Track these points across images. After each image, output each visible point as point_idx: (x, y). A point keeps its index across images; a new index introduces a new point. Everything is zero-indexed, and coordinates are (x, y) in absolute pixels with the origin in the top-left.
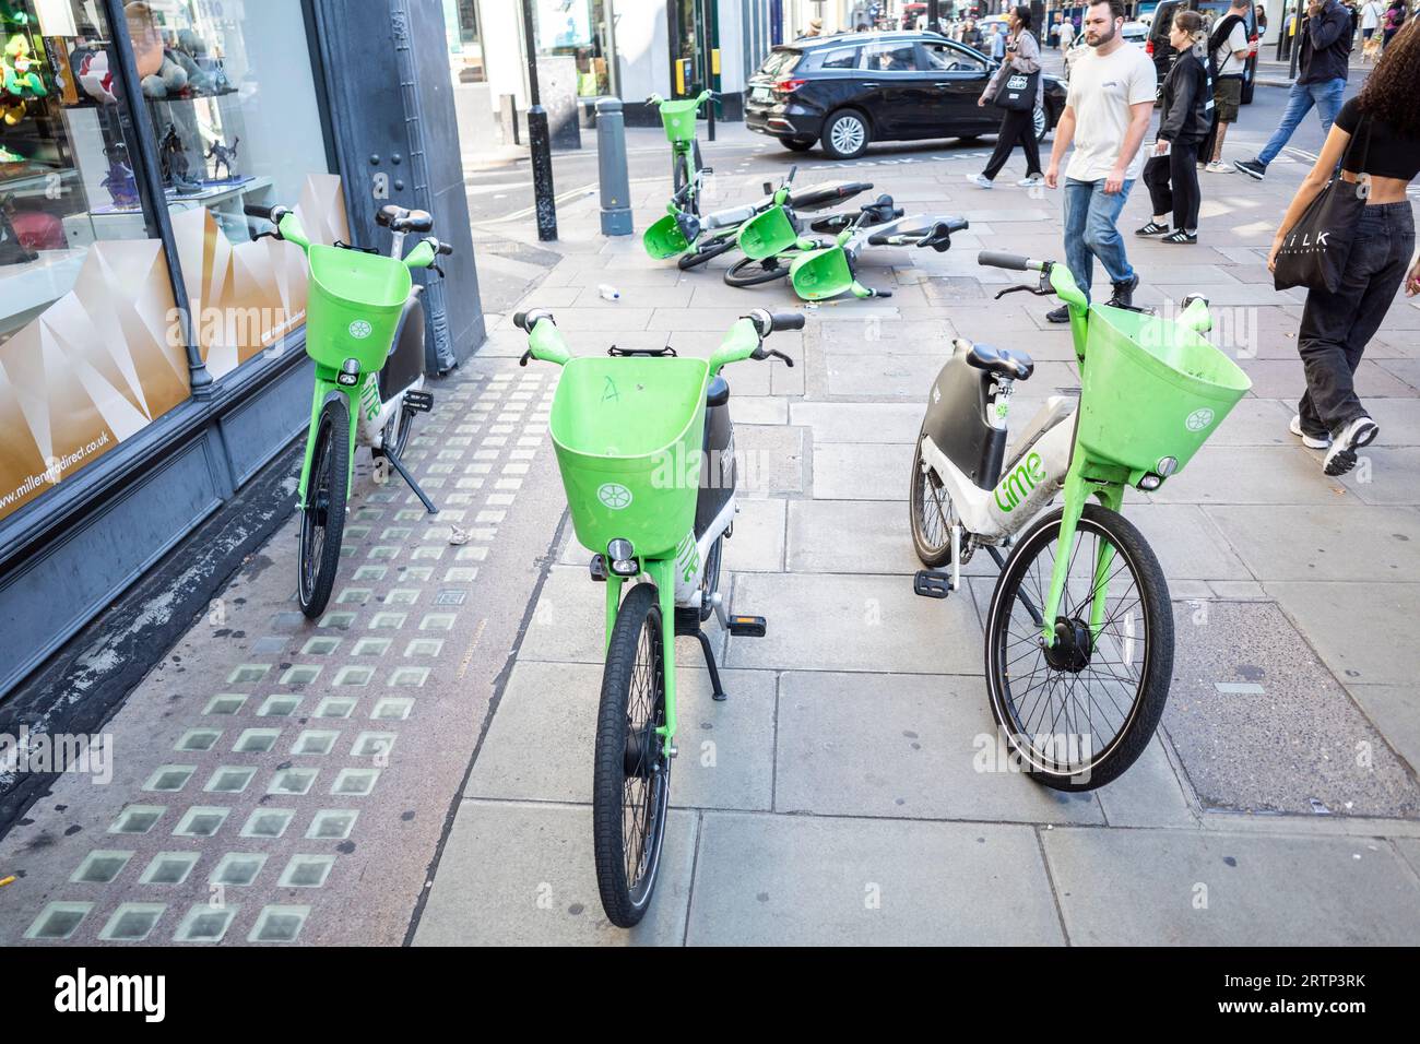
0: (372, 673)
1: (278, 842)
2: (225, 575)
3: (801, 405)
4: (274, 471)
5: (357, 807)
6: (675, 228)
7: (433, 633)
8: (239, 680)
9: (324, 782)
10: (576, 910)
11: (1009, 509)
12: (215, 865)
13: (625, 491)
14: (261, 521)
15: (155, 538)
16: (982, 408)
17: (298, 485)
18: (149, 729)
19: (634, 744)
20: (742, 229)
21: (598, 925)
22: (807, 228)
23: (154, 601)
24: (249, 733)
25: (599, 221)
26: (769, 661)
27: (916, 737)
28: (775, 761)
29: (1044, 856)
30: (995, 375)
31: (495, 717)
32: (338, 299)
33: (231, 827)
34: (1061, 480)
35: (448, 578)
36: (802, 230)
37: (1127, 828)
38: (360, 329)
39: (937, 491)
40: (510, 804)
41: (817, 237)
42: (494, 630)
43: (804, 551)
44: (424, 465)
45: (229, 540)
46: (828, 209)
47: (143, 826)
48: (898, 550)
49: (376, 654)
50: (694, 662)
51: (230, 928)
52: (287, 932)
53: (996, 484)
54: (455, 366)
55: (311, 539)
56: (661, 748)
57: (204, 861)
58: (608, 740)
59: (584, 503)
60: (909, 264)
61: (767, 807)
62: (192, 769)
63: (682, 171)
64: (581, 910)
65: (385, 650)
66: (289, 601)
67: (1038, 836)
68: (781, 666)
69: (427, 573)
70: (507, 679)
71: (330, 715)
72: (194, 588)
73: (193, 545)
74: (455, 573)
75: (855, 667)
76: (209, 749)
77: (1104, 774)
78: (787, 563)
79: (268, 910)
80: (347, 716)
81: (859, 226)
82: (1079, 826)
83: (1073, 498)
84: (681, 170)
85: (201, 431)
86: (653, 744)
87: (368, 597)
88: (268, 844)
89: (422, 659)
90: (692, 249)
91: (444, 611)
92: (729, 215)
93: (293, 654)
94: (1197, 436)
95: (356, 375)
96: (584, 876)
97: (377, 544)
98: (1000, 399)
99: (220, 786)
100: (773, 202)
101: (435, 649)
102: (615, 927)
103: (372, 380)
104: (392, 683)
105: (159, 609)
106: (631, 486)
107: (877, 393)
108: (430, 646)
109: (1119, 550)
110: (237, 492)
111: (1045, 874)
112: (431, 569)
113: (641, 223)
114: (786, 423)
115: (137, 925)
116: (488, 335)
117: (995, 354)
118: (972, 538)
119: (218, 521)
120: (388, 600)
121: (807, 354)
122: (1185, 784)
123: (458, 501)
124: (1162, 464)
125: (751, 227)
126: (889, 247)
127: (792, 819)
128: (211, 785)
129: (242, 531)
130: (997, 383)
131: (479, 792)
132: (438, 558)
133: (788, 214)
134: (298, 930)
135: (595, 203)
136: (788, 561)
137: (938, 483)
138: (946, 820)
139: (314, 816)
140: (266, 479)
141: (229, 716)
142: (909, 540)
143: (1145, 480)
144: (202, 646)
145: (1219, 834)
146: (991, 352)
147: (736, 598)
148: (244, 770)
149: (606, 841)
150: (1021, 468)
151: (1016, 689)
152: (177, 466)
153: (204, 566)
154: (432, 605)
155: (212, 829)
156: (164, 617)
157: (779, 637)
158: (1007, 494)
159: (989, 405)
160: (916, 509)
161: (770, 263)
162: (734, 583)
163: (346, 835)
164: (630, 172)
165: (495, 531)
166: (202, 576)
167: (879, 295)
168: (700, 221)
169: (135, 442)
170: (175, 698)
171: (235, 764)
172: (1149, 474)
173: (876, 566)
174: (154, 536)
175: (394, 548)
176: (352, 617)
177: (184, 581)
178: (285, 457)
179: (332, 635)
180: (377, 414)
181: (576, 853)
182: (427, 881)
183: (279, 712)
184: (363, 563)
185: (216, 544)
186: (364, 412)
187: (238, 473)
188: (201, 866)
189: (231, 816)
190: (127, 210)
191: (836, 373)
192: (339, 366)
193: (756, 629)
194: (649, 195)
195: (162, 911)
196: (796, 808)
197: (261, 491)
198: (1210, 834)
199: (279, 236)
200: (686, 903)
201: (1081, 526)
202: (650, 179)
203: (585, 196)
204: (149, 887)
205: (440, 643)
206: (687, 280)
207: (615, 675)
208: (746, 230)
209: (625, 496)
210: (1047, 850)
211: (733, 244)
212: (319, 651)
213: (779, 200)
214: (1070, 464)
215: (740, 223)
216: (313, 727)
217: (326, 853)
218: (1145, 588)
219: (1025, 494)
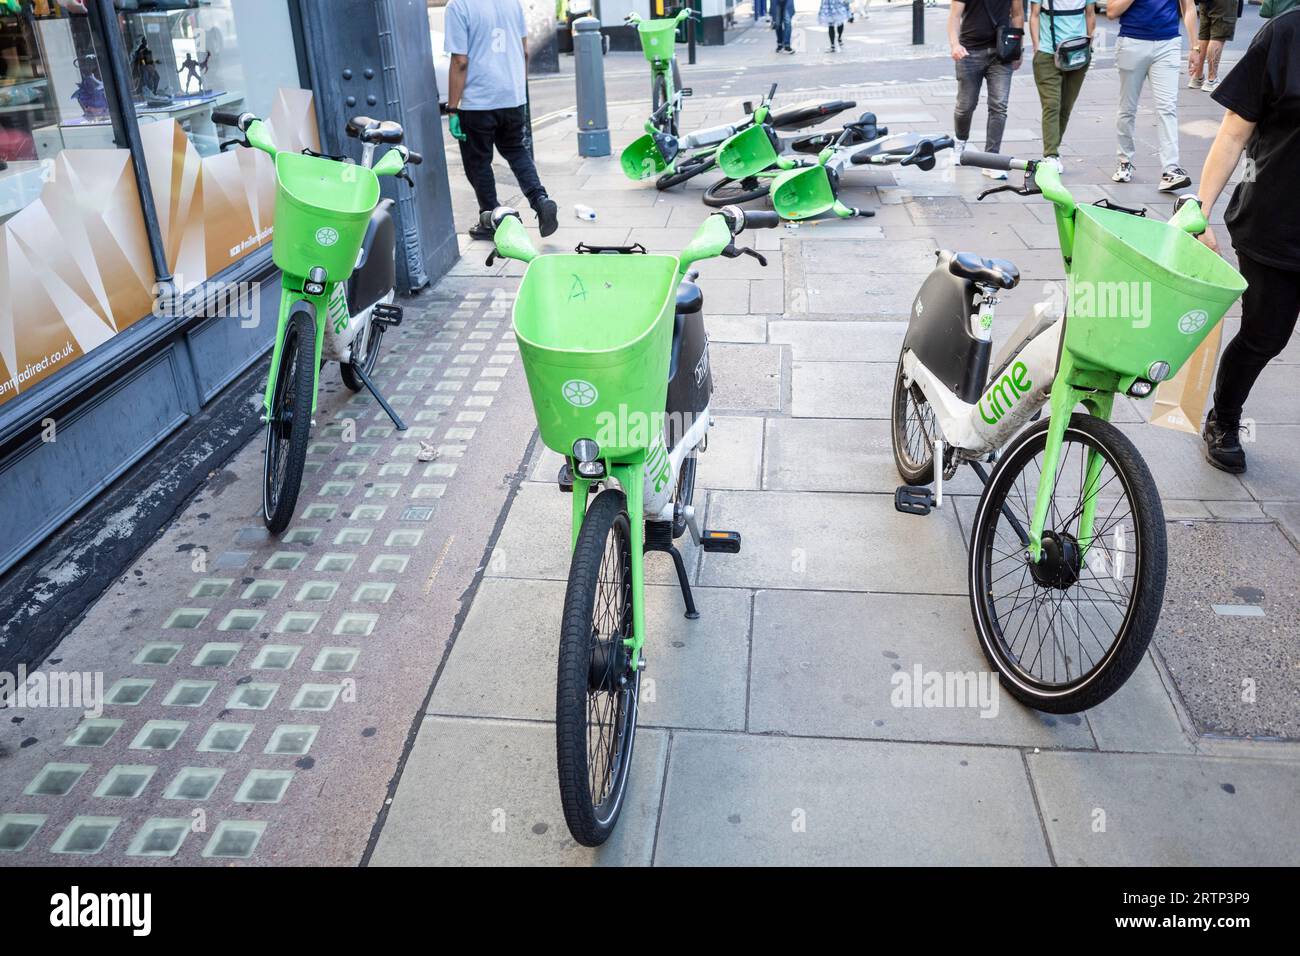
0: (336, 589)
1: (237, 757)
2: (189, 490)
3: (781, 324)
4: (242, 387)
5: (317, 722)
6: (653, 148)
7: (399, 548)
8: (201, 595)
9: (283, 698)
10: (540, 829)
11: (993, 421)
12: (171, 780)
13: (591, 388)
14: (227, 437)
15: (120, 451)
16: (966, 319)
17: (264, 400)
18: (109, 643)
19: (600, 656)
20: (720, 149)
21: (563, 845)
22: (788, 147)
23: (117, 515)
24: (209, 648)
25: (576, 143)
26: (744, 579)
27: (897, 657)
28: (749, 681)
29: (1031, 782)
30: (979, 285)
31: (460, 634)
32: (305, 205)
33: (188, 743)
34: (1047, 389)
35: (415, 495)
36: (783, 149)
37: (1118, 752)
38: (327, 237)
39: (919, 406)
40: (473, 721)
41: (799, 157)
42: (460, 547)
43: (781, 469)
44: (394, 383)
45: (195, 455)
46: (810, 127)
47: (100, 739)
48: (881, 470)
49: (339, 569)
50: (667, 580)
51: (184, 843)
52: (243, 847)
53: (981, 396)
54: (428, 285)
55: (277, 453)
56: (628, 660)
57: (159, 775)
58: (572, 647)
59: (548, 401)
60: (892, 183)
61: (741, 726)
62: (151, 683)
63: (660, 92)
64: (546, 829)
65: (349, 567)
66: (254, 516)
67: (1024, 759)
68: (756, 584)
69: (394, 490)
70: (474, 595)
71: (292, 630)
72: (158, 503)
73: (159, 460)
74: (423, 490)
75: (833, 586)
76: (168, 664)
77: (1094, 694)
78: (764, 482)
79: (224, 826)
80: (309, 631)
81: (842, 144)
82: (1068, 749)
83: (1060, 408)
84: (660, 90)
85: (167, 344)
86: (620, 656)
87: (334, 513)
88: (227, 758)
89: (388, 575)
90: (670, 169)
91: (411, 527)
92: (708, 134)
93: (256, 568)
94: (1190, 340)
95: (323, 284)
96: (549, 795)
97: (344, 461)
98: (984, 309)
99: (179, 701)
100: (753, 121)
101: (401, 565)
102: (581, 847)
103: (340, 291)
104: (356, 598)
105: (122, 523)
106: (596, 382)
107: (859, 312)
108: (395, 561)
109: (1109, 460)
110: (204, 407)
111: (1031, 800)
112: (399, 486)
113: (619, 144)
114: (764, 341)
115: (91, 839)
116: (461, 254)
117: (979, 263)
118: (955, 453)
119: (183, 436)
120: (354, 516)
121: (787, 272)
122: (1180, 709)
123: (427, 418)
124: (1153, 368)
125: (730, 146)
126: (872, 166)
127: (766, 739)
128: (169, 700)
129: (207, 446)
130: (981, 292)
131: (442, 709)
132: (406, 474)
133: (768, 132)
134: (254, 845)
135: (572, 126)
136: (765, 479)
137: (921, 398)
138: (927, 742)
139: (273, 731)
140: (234, 394)
141: (189, 630)
142: (891, 459)
143: (1135, 387)
144: (165, 560)
145: (1217, 760)
146: (975, 260)
147: (711, 516)
148: (205, 684)
149: (568, 752)
150: (1006, 379)
151: (1001, 608)
152: (144, 379)
153: (168, 481)
154: (398, 520)
155: (170, 742)
156: (127, 531)
157: (754, 556)
158: (992, 405)
159: (973, 316)
160: (898, 427)
161: (750, 182)
162: (708, 501)
163: (306, 750)
164: (608, 95)
165: (464, 448)
166: (166, 490)
167: (861, 214)
168: (678, 140)
169: (100, 353)
170: (136, 611)
171: (194, 678)
172: (1140, 380)
173: (856, 485)
174: (118, 449)
175: (362, 464)
176: (317, 533)
177: (149, 495)
178: (253, 373)
179: (296, 550)
180: (345, 327)
181: (541, 772)
182: (386, 798)
183: (240, 628)
184: (329, 479)
185: (182, 459)
186: (332, 324)
187: (204, 389)
188: (157, 780)
189: (189, 731)
190: (97, 122)
191: (817, 292)
192: (306, 275)
193: (731, 544)
194: (628, 117)
195: (116, 826)
196: (771, 728)
197: (228, 407)
198: (1207, 759)
199: (247, 144)
200: (655, 824)
201: (1069, 436)
202: (629, 101)
203: (562, 119)
204: (104, 801)
205: (405, 560)
206: (664, 200)
207: (580, 580)
208: (726, 149)
209: (590, 393)
210: (1033, 773)
211: (712, 163)
212: (283, 566)
213: (759, 118)
214: (1057, 371)
215: (720, 142)
216: (275, 642)
217: (284, 768)
218: (1137, 498)
219: (1010, 405)
